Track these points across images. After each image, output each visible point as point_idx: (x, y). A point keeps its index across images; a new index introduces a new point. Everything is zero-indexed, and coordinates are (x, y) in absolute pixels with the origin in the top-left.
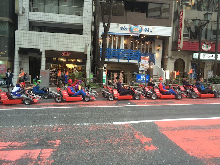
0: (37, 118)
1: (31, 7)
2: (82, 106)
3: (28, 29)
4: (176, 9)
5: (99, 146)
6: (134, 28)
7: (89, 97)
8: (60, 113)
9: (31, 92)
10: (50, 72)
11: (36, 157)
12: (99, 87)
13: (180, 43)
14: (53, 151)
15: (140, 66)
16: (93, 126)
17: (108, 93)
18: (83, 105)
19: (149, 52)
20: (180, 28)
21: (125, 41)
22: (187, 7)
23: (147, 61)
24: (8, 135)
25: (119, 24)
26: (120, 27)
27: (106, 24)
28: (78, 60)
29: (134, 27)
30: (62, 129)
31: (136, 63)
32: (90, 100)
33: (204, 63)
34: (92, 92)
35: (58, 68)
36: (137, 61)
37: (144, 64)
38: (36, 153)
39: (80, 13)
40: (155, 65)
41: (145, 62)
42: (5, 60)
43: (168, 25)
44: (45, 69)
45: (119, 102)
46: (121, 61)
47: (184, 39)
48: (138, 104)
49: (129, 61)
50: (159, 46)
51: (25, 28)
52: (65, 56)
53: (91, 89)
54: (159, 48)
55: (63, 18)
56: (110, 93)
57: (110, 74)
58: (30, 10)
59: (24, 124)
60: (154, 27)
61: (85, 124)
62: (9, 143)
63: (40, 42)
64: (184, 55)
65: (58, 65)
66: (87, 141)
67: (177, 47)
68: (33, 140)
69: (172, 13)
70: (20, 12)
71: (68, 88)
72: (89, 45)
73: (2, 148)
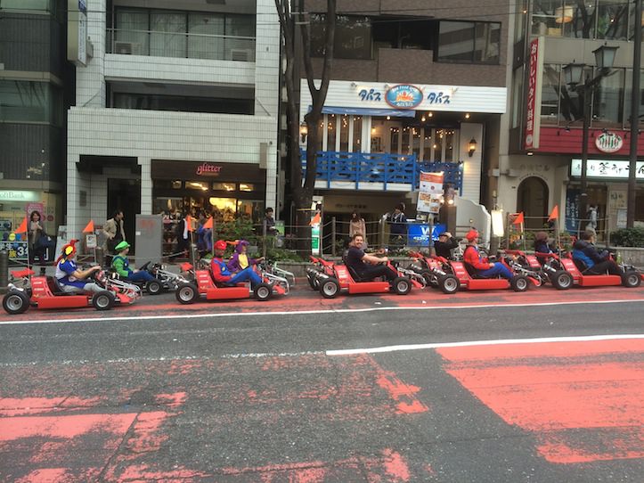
0: (128, 341)
1: (111, 40)
2: (248, 312)
3: (104, 104)
4: (520, 36)
5: (281, 405)
6: (401, 94)
7: (269, 289)
8: (189, 329)
9: (114, 276)
10: (164, 221)
11: (124, 430)
12: (300, 259)
13: (531, 132)
14: (166, 417)
15: (419, 201)
16: (273, 360)
17: (321, 275)
18: (251, 309)
19: (443, 160)
20: (532, 90)
21: (374, 131)
22: (551, 30)
23: (439, 186)
24: (55, 382)
25: (356, 83)
26: (359, 89)
27: (318, 85)
28: (243, 187)
29: (399, 90)
30: (191, 366)
31: (408, 192)
32: (272, 297)
33: (605, 189)
34: (278, 275)
35: (188, 207)
36: (410, 186)
37: (430, 193)
38: (124, 421)
39: (246, 54)
40: (461, 195)
41: (433, 188)
42: (42, 189)
43: (497, 82)
44: (150, 213)
45: (353, 299)
46: (364, 186)
47: (542, 121)
48: (402, 305)
49: (385, 187)
50: (473, 142)
51: (95, 100)
52: (206, 174)
53: (275, 267)
54: (473, 147)
55: (199, 70)
56: (326, 277)
57: (331, 225)
58: (108, 50)
59: (95, 356)
60: (455, 87)
61: (251, 355)
62: (59, 400)
63: (137, 137)
64: (546, 167)
65: (188, 201)
66: (252, 394)
67: (524, 144)
68: (117, 393)
69: (506, 49)
70: (82, 56)
71: (212, 263)
72: (271, 143)
73: (41, 410)
